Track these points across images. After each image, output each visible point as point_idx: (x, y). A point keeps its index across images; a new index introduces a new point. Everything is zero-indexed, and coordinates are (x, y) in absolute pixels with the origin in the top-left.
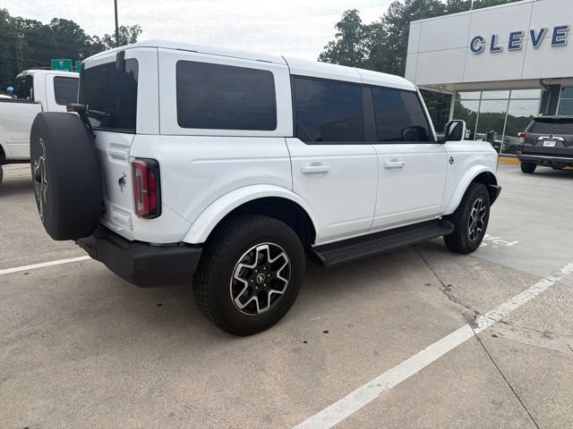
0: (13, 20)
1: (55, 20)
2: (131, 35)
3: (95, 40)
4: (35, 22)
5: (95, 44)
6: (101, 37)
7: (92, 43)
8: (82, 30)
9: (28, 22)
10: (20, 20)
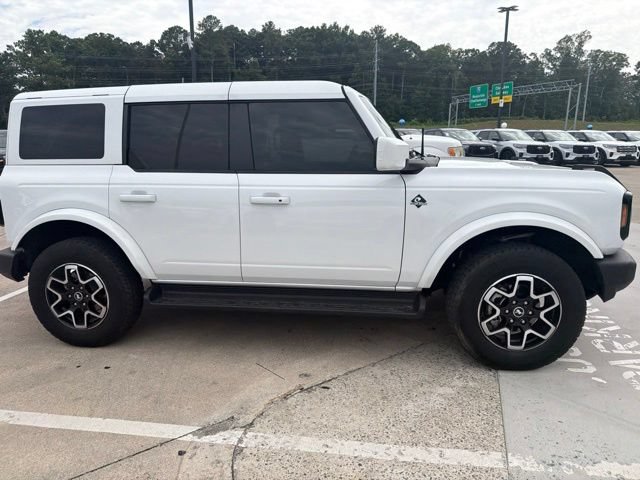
0: (455, 52)
1: (493, 44)
2: (576, 44)
3: (532, 57)
4: (473, 50)
5: (532, 62)
6: (540, 52)
7: (528, 61)
8: (519, 50)
9: (467, 51)
10: (461, 51)
